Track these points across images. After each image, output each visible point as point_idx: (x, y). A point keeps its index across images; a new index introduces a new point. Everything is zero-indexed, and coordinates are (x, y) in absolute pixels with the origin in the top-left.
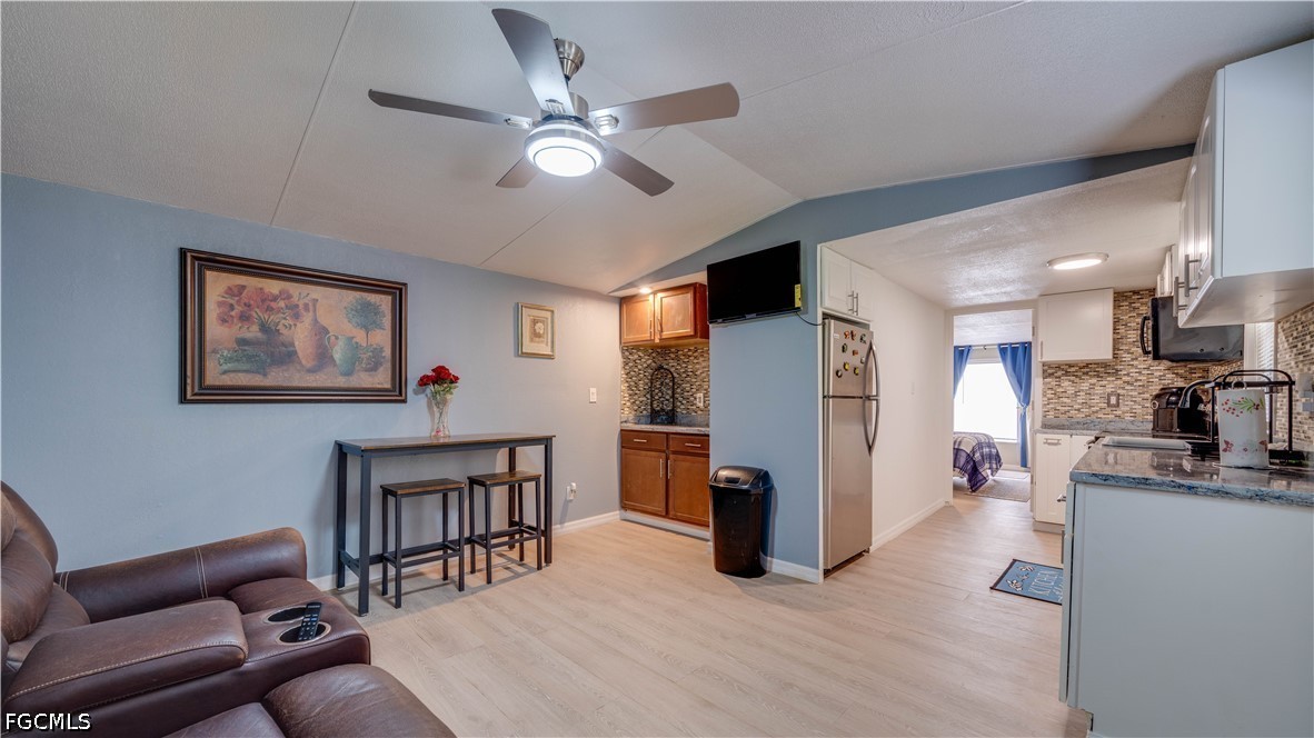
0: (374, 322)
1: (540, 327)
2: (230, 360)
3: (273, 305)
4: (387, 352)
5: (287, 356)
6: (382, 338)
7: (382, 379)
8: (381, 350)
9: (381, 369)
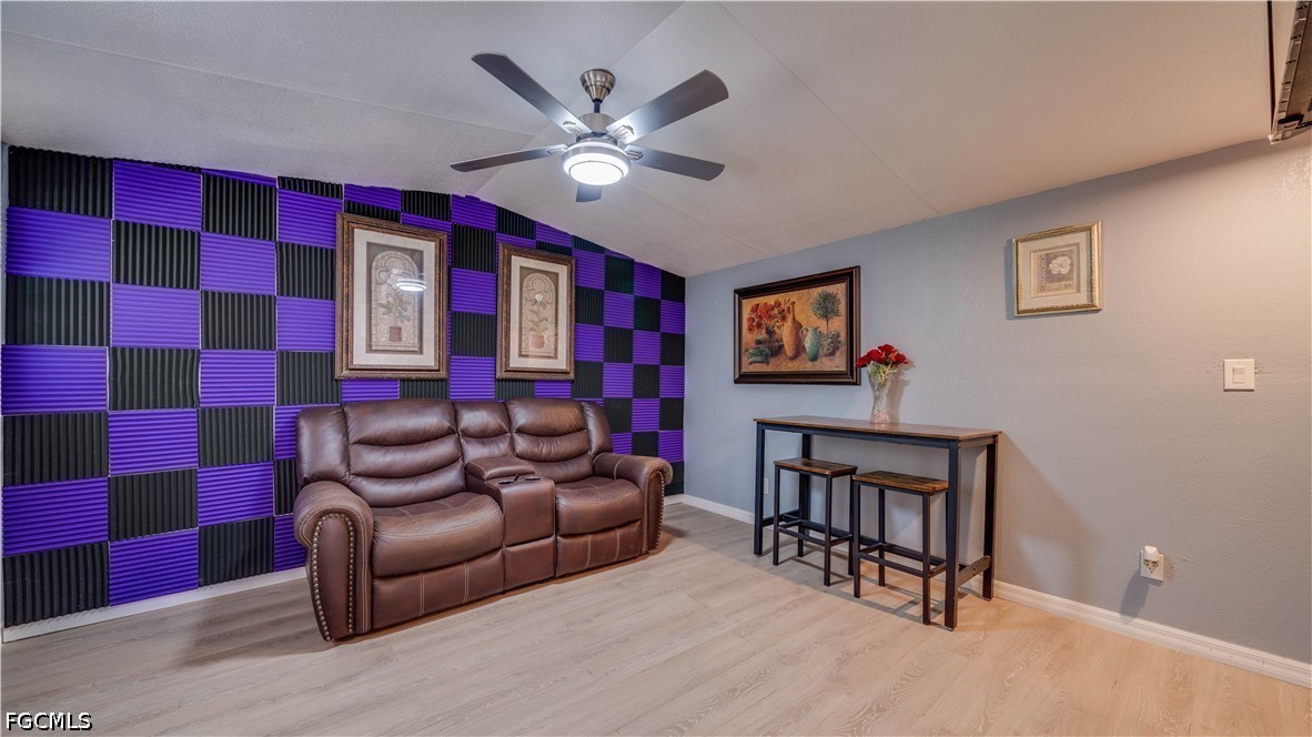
0: (833, 311)
1: (1060, 265)
2: (752, 355)
3: (772, 313)
4: (843, 337)
5: (777, 351)
6: (838, 324)
7: (838, 363)
8: (838, 336)
9: (838, 353)
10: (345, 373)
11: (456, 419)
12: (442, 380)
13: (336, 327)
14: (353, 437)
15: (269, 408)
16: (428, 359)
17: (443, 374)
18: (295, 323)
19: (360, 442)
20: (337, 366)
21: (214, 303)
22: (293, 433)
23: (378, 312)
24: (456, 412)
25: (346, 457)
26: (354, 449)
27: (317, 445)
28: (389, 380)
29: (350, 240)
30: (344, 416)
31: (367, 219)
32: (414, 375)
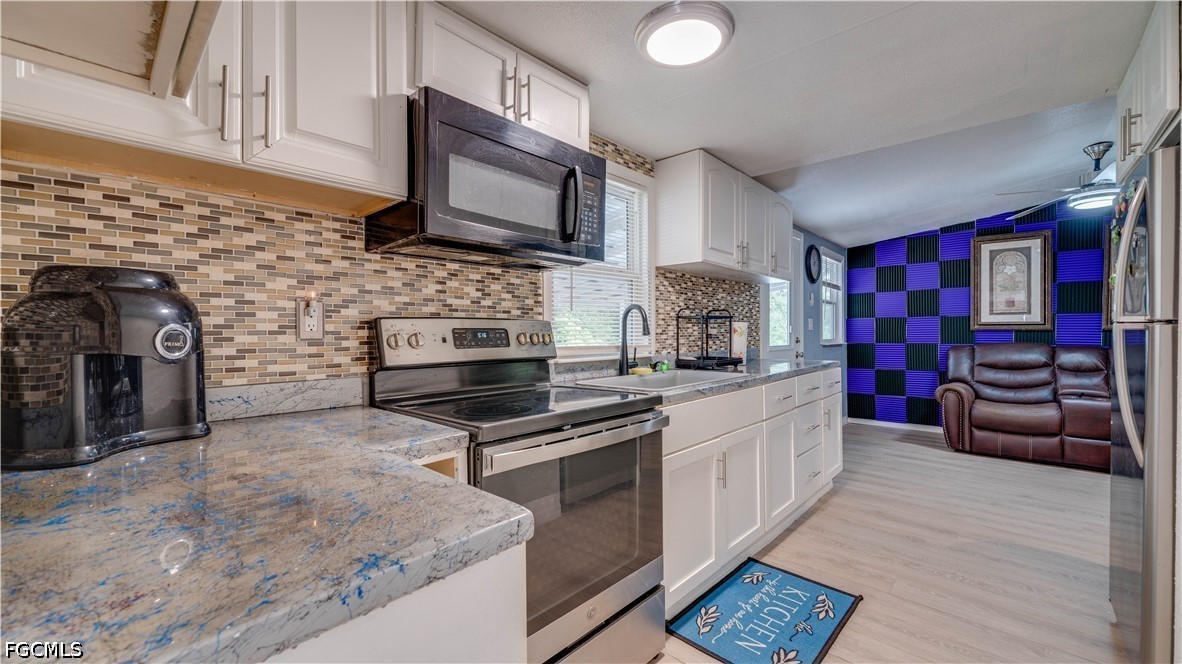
10: (976, 327)
11: (1053, 357)
12: (1048, 331)
13: (971, 302)
14: (977, 362)
15: (936, 345)
16: (1036, 316)
17: (1048, 326)
18: (949, 302)
19: (980, 365)
20: (972, 323)
21: (913, 297)
22: (946, 358)
23: (997, 290)
24: (1054, 352)
25: (972, 371)
26: (976, 369)
27: (958, 365)
28: (1005, 331)
29: (978, 251)
30: (973, 350)
31: (989, 237)
32: (1024, 328)
